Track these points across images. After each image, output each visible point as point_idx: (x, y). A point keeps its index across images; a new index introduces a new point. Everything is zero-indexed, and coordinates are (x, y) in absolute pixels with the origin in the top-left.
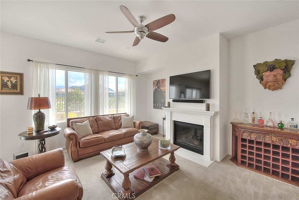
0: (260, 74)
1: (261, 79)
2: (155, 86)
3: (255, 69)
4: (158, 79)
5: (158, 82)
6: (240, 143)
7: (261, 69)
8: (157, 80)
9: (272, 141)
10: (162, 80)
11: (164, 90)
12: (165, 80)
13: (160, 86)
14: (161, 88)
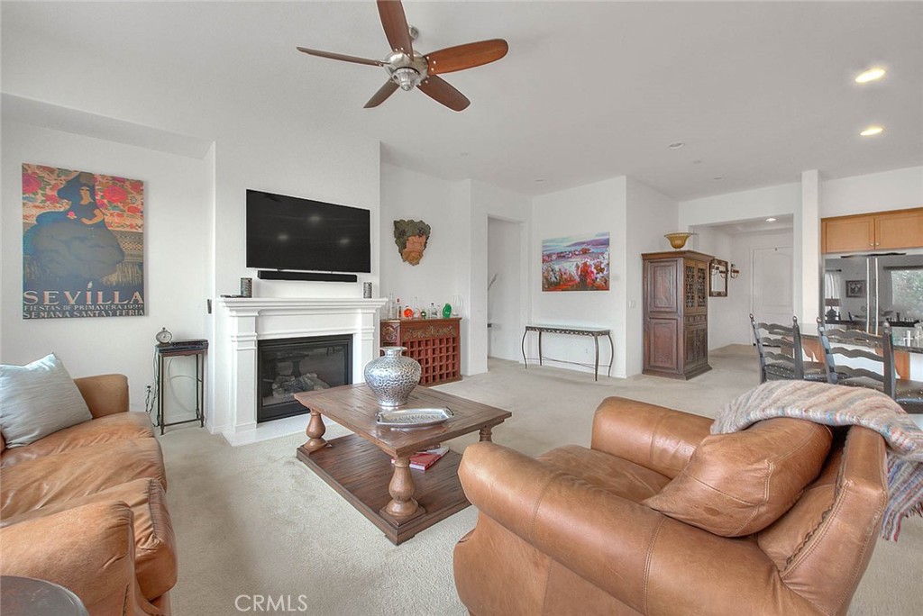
0: (405, 237)
1: (402, 246)
2: (51, 199)
3: (396, 228)
7: (407, 229)
8: (66, 172)
9: (432, 336)
10: (114, 179)
11: (128, 229)
12: (138, 186)
13: (94, 206)
14: (108, 219)
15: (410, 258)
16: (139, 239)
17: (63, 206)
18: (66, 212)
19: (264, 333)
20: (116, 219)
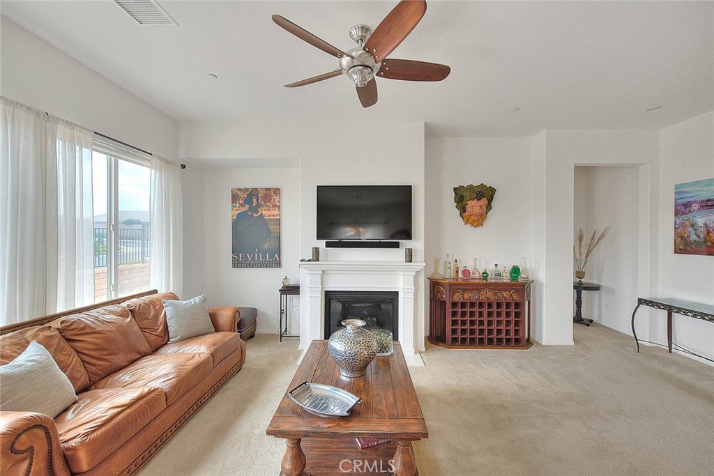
0: (464, 202)
1: (463, 210)
2: (242, 205)
3: (456, 194)
4: (250, 184)
5: (253, 193)
6: (449, 310)
7: (466, 194)
8: (246, 190)
9: (488, 298)
10: (267, 189)
11: (272, 217)
12: (277, 191)
13: (259, 206)
14: (264, 213)
15: (471, 220)
16: (278, 222)
17: (246, 208)
18: (247, 211)
19: (328, 286)
20: (267, 212)
